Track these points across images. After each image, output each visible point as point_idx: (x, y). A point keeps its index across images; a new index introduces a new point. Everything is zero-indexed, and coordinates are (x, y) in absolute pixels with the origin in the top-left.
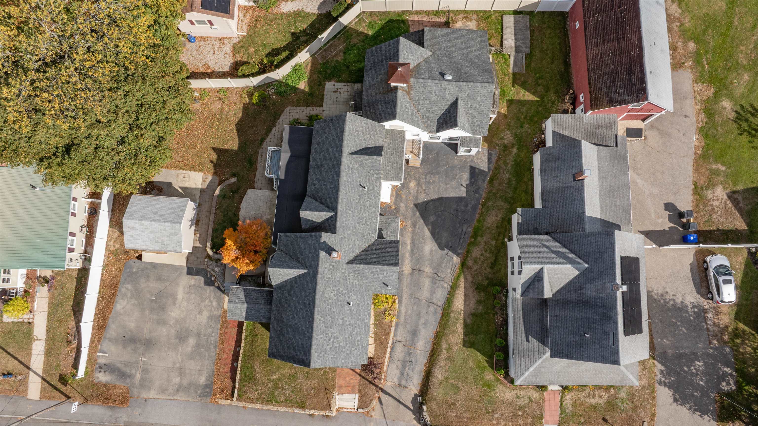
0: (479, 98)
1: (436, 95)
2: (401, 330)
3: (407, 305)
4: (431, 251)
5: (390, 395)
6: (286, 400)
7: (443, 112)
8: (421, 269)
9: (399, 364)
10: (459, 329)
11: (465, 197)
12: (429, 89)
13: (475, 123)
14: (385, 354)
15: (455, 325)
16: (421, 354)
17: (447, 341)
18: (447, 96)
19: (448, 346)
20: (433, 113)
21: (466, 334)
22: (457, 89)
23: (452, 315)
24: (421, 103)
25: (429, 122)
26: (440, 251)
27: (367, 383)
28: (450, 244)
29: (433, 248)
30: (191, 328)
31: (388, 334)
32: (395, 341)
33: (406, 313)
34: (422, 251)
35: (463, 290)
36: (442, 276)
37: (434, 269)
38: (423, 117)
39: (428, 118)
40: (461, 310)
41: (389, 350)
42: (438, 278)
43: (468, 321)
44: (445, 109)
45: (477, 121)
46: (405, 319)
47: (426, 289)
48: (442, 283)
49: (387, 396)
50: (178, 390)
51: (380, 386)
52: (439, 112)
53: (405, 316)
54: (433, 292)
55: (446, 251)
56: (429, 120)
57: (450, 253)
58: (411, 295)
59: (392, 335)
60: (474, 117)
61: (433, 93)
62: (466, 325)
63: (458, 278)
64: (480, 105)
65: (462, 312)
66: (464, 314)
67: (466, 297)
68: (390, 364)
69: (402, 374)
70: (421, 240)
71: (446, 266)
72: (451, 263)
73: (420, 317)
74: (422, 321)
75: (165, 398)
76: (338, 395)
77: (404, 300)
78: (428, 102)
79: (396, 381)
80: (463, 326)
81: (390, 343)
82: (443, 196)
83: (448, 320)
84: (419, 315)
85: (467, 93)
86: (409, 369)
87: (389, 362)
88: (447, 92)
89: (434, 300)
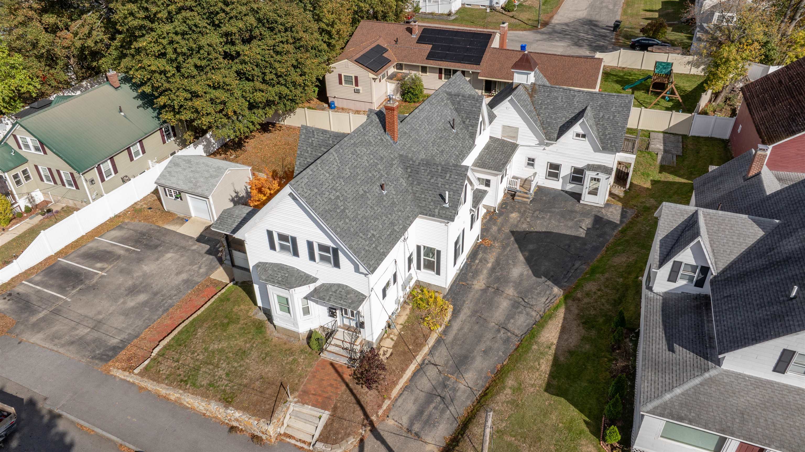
0: (614, 108)
1: (562, 101)
2: (443, 351)
3: (464, 322)
4: (522, 275)
5: (384, 442)
6: (211, 384)
7: (568, 120)
8: (501, 289)
9: (422, 396)
10: (543, 367)
11: (583, 238)
12: (555, 94)
13: (606, 136)
14: (403, 371)
15: (538, 359)
16: (464, 392)
17: (517, 379)
18: (575, 103)
19: (516, 384)
20: (555, 119)
21: (553, 375)
22: (588, 97)
23: (535, 347)
24: (544, 107)
25: (549, 128)
26: (534, 278)
27: (354, 401)
28: (552, 273)
29: (525, 273)
30: (153, 285)
31: (419, 346)
32: (426, 362)
33: (459, 330)
34: (508, 273)
35: (561, 321)
36: (531, 303)
37: (519, 293)
38: (543, 122)
39: (549, 124)
40: (552, 344)
41: (412, 368)
42: (523, 303)
43: (562, 359)
44: (571, 117)
45: (609, 134)
46: (455, 339)
47: (501, 311)
48: (528, 310)
49: (379, 443)
50: (72, 343)
51: (374, 418)
52: (564, 119)
53: (457, 334)
54: (510, 316)
55: (543, 279)
56: (549, 126)
57: (549, 283)
58: (474, 313)
59: (426, 350)
60: (606, 129)
61: (560, 99)
62: (556, 363)
63: (556, 308)
64: (615, 116)
65: (554, 347)
66: (557, 349)
67: (563, 330)
68: (406, 393)
69: (420, 412)
70: (510, 262)
71: (540, 294)
72: (548, 292)
73: (479, 341)
74: (482, 347)
75: (47, 346)
76: (296, 403)
77: (461, 315)
78: (552, 107)
79: (405, 421)
80: (550, 363)
81: (419, 358)
82: (552, 231)
83: (527, 352)
84: (479, 338)
85: (600, 103)
86: (435, 408)
87: (406, 388)
88: (576, 99)
89: (510, 326)
